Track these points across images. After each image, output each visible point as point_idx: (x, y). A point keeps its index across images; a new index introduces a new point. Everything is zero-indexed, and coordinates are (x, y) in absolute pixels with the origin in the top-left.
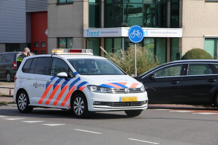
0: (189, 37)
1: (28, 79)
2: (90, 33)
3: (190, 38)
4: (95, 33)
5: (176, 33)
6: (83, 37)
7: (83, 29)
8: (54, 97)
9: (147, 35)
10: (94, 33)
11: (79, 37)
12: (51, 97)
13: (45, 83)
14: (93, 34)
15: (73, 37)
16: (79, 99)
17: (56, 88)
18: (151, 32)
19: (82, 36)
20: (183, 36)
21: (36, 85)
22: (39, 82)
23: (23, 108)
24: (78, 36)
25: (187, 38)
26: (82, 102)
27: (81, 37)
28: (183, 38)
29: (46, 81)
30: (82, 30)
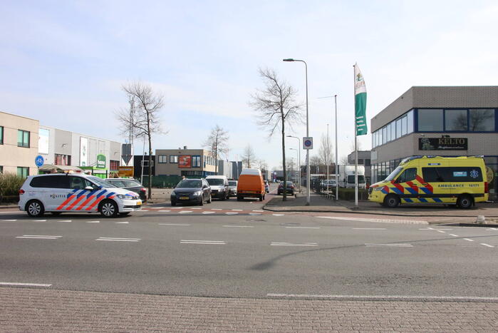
8: (77, 204)
12: (74, 204)
17: (80, 198)
21: (53, 196)
23: (36, 214)
29: (66, 193)
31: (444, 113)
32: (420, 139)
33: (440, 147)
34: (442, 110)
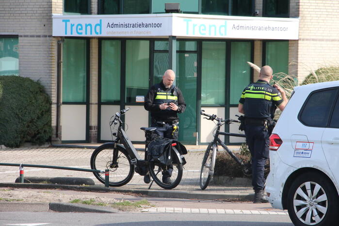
0: (313, 40)
2: (72, 26)
3: (315, 42)
4: (89, 28)
5: (285, 29)
6: (51, 36)
7: (51, 16)
9: (225, 35)
10: (86, 26)
11: (39, 36)
14: (81, 29)
15: (19, 34)
18: (234, 27)
19: (47, 34)
20: (301, 37)
24: (35, 34)
25: (308, 42)
27: (45, 36)
28: (299, 42)
30: (48, 19)
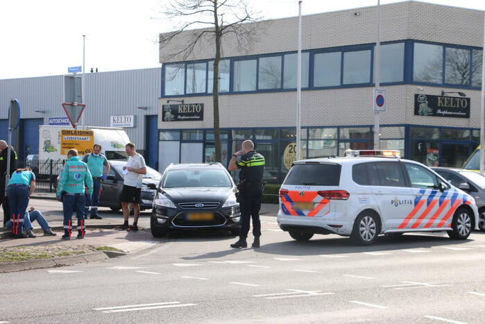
1: (377, 194)
8: (427, 217)
12: (422, 217)
13: (413, 198)
16: (464, 215)
17: (431, 204)
21: (395, 203)
22: (401, 198)
23: (369, 238)
26: (469, 219)
29: (413, 195)
31: (444, 51)
32: (416, 96)
33: (439, 111)
34: (441, 47)
